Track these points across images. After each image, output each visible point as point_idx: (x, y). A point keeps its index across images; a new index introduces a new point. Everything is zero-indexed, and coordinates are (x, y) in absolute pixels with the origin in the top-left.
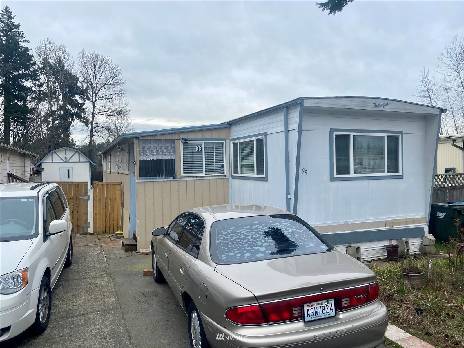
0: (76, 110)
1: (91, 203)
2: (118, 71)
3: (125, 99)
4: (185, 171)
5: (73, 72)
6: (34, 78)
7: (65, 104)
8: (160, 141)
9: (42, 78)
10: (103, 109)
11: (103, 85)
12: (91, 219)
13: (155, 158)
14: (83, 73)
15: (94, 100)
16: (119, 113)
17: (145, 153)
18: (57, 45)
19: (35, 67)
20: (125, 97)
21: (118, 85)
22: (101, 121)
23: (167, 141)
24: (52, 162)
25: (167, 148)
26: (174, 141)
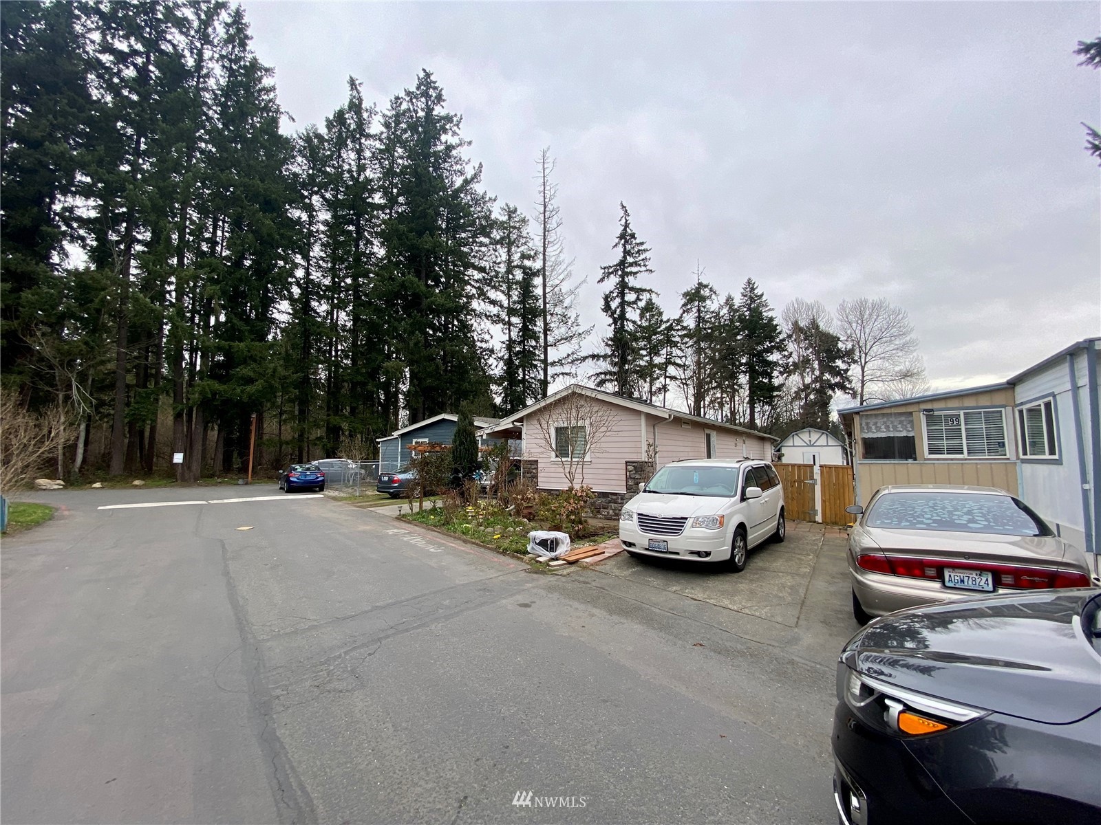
0: (838, 379)
1: (818, 489)
2: (901, 316)
3: (915, 354)
4: (931, 452)
5: (831, 332)
6: (780, 348)
7: (822, 374)
8: (883, 415)
9: (791, 347)
10: (878, 373)
11: (877, 340)
12: (818, 507)
13: (884, 435)
14: (845, 330)
15: (863, 362)
16: (906, 375)
17: (869, 429)
18: (809, 303)
19: (781, 337)
20: (915, 350)
21: (901, 335)
22: (876, 390)
23: (901, 414)
24: (794, 446)
25: (901, 422)
26: (911, 414)
